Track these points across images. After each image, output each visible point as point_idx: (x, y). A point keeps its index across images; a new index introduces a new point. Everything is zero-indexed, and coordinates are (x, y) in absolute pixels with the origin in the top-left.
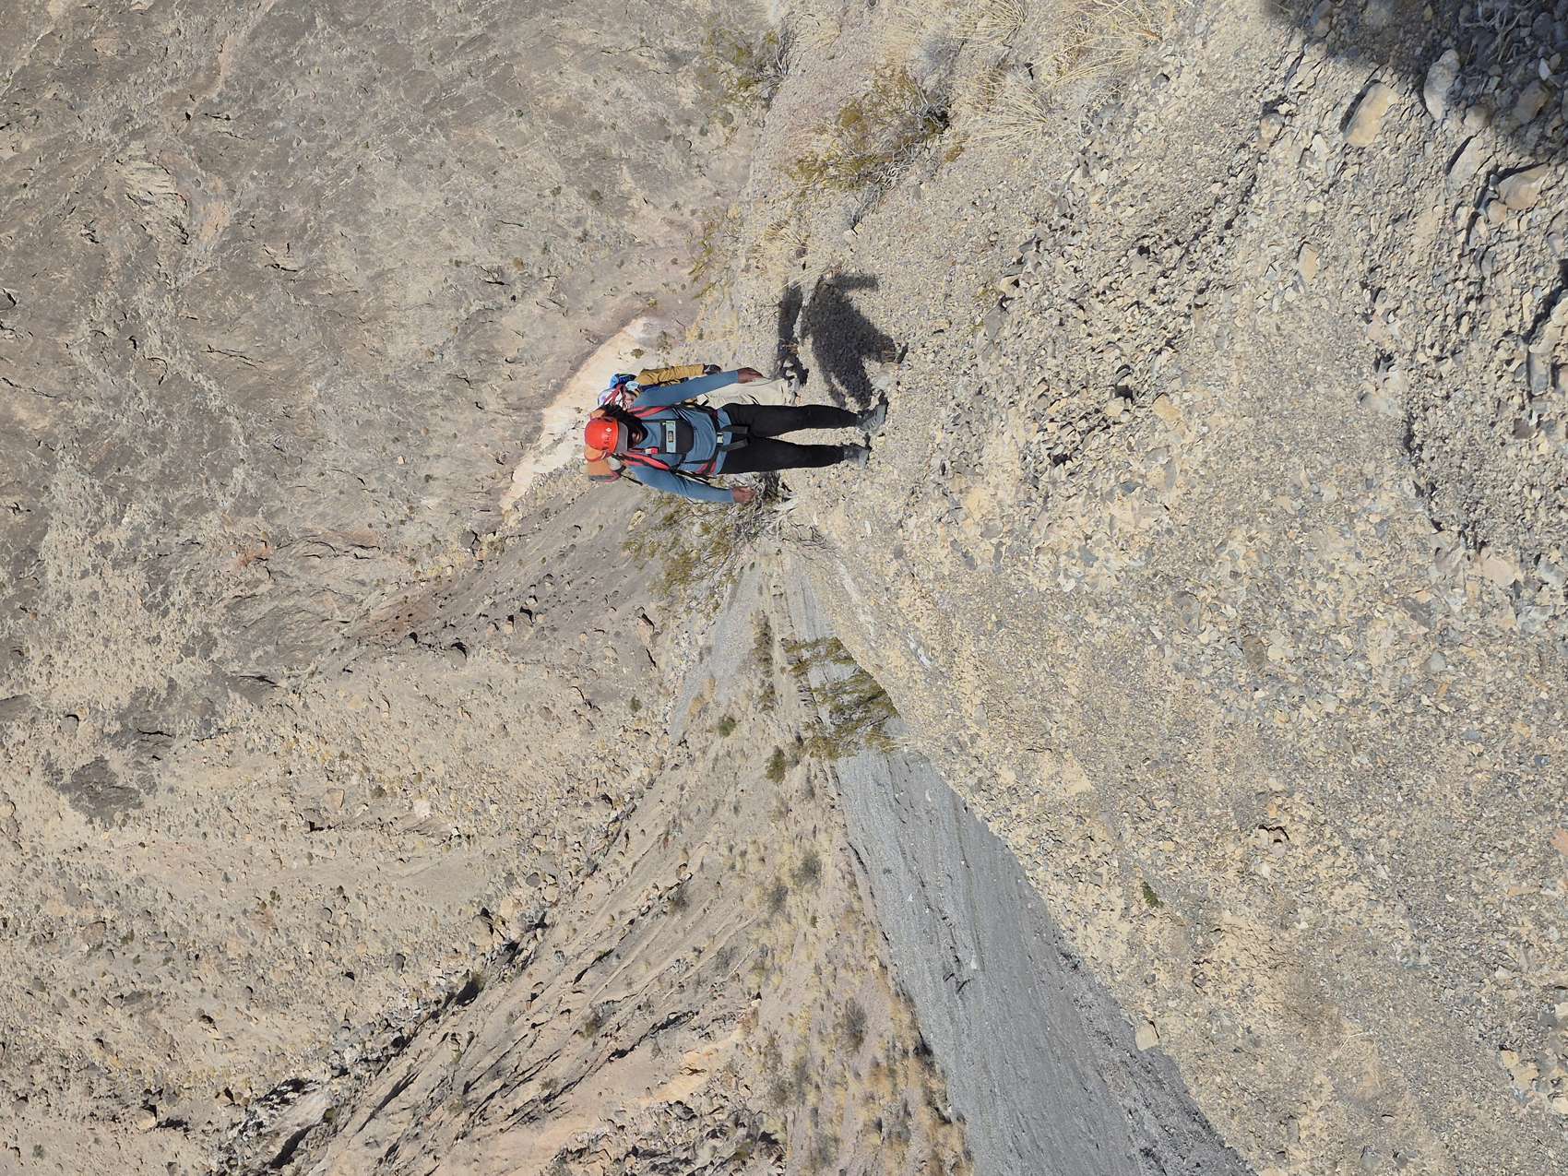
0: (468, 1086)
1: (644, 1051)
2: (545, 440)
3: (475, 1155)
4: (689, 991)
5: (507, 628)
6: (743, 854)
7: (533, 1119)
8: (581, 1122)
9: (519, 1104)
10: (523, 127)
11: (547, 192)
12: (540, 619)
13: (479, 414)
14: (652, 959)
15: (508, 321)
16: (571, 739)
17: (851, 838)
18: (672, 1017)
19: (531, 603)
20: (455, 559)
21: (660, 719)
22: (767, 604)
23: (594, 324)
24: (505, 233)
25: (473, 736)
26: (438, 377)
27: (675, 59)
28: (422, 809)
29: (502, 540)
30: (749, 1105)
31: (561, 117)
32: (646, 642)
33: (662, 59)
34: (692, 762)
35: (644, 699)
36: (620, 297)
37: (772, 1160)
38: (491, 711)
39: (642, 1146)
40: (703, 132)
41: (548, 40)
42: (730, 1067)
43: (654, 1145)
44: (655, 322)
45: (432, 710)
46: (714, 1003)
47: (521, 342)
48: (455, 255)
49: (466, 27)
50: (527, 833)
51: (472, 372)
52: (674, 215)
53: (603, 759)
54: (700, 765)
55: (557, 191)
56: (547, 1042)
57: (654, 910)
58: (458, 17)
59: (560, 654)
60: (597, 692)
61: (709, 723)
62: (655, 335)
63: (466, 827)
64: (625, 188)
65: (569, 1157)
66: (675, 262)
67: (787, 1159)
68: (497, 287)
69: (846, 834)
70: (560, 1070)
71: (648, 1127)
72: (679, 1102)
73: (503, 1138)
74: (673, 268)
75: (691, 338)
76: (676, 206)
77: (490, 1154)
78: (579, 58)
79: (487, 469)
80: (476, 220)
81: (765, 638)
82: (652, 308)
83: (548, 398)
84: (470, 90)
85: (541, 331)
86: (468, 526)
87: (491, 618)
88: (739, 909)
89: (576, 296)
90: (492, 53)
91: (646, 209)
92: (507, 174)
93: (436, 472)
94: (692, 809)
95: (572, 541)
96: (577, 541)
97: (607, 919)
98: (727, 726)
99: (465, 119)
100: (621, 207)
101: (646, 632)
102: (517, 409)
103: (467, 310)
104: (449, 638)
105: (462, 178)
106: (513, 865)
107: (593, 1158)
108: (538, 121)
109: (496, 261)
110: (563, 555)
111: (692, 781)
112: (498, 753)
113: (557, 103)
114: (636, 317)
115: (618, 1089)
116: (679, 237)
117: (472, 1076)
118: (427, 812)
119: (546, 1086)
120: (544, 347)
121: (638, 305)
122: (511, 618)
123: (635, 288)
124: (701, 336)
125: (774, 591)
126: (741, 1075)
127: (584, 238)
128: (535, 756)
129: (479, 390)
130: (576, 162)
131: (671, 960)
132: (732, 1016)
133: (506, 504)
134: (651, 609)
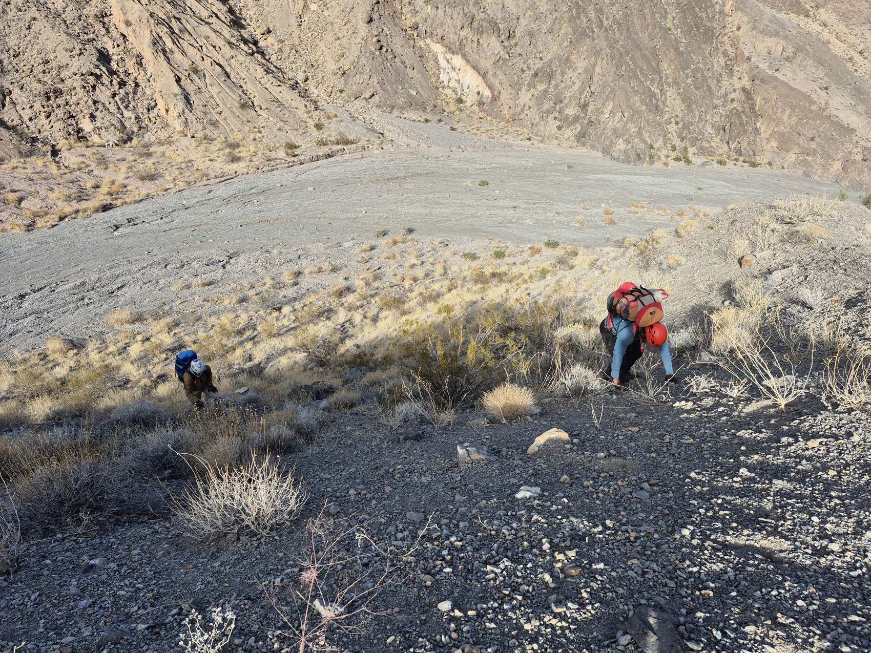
0: (179, 19)
1: (176, 89)
2: (449, 56)
3: (143, 20)
4: (203, 109)
5: (375, 40)
6: (260, 132)
7: (154, 44)
8: (151, 63)
9: (164, 39)
10: (566, 44)
11: (541, 55)
12: (378, 53)
13: (459, 28)
14: (221, 94)
15: (494, 40)
16: (331, 66)
17: (240, 176)
18: (192, 102)
19: (384, 50)
20: (408, 20)
21: (335, 101)
22: (363, 142)
23: (489, 75)
24: (528, 38)
25: (336, 26)
26: (474, 10)
27: (584, 107)
28: (313, 7)
29: (414, 40)
30: (149, 133)
31: (568, 60)
32: (364, 96)
33: (585, 101)
34: (307, 112)
35: (343, 95)
36: (499, 86)
37: (116, 142)
38: (345, 34)
39: (140, 89)
40: (555, 118)
41: (597, 54)
42: (167, 125)
43: (139, 93)
44: (489, 100)
45: (348, 10)
46: (194, 119)
47: (485, 46)
48: (521, 17)
49: (607, 19)
50: (298, 48)
51: (475, 24)
52: (527, 107)
53: (323, 78)
54: (305, 115)
55: (541, 59)
56: (191, 51)
57: (243, 96)
58: (612, 15)
59: (363, 61)
60: (348, 76)
61: (322, 119)
62: (484, 100)
63: (304, 25)
64: (538, 87)
65: (138, 59)
66: (510, 107)
67: (117, 148)
68: (508, 35)
69: (243, 174)
70: (177, 56)
71: (148, 91)
72: (156, 104)
73: (148, 32)
74: (508, 107)
75: (481, 114)
76: (530, 108)
77: (142, 27)
78: (589, 66)
79: (440, 32)
80: (534, 26)
81: (347, 142)
82: (495, 99)
83: (464, 57)
84: (582, 21)
85: (488, 53)
86: (420, 25)
87: (381, 34)
88: (236, 130)
89: (500, 68)
90: (595, 30)
91: (530, 95)
92: (549, 38)
93: (439, 11)
94: (285, 112)
95: (408, 66)
96: (408, 69)
97: (244, 76)
98: (319, 127)
99: (571, 19)
100: (532, 85)
101: (367, 95)
102: (461, 44)
103: (500, 23)
104: (375, 17)
105: (550, 18)
106: (286, 42)
107: (136, 69)
108: (567, 49)
109: (518, 35)
110: (403, 63)
111: (299, 112)
112: (329, 37)
113: (573, 57)
114: (492, 92)
115: (163, 79)
116: (519, 109)
117: (183, 21)
118: (312, 9)
119: (171, 50)
120: (482, 55)
121: (496, 93)
122: (379, 41)
123: (502, 92)
124: (480, 118)
125: (366, 146)
126: (162, 130)
127: (523, 71)
128: (327, 51)
129: (468, 27)
130: (550, 66)
131: (218, 101)
132: (186, 126)
133: (428, 41)
134: (376, 98)
